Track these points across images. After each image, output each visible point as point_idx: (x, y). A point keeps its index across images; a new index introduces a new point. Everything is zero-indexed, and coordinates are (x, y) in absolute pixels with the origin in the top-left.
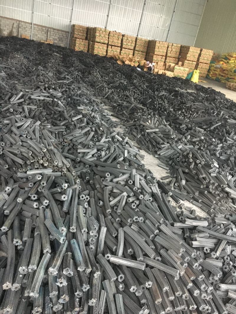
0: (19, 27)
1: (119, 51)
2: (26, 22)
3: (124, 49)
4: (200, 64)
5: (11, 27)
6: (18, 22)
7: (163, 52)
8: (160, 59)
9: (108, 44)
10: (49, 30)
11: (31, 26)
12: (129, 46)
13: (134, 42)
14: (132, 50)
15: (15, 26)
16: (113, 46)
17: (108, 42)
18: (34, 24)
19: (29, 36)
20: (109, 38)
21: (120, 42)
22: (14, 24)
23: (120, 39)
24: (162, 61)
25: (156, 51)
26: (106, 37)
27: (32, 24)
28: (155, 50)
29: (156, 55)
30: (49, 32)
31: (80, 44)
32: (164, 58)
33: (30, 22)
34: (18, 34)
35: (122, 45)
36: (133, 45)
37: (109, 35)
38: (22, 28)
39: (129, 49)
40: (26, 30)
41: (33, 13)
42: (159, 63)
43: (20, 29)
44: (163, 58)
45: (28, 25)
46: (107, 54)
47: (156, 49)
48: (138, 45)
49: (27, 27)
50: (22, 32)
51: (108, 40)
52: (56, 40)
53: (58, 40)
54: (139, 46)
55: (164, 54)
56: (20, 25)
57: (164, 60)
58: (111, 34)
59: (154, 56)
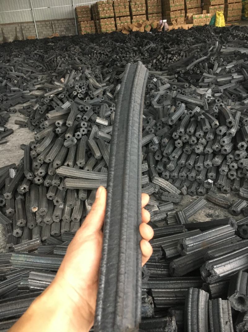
0: (22, 30)
1: (129, 21)
2: (28, 22)
3: (134, 17)
4: (229, 5)
5: (15, 33)
6: (19, 25)
7: (181, 5)
8: (178, 15)
9: (115, 17)
10: (53, 22)
11: (33, 24)
12: (139, 11)
13: (145, 5)
14: (144, 14)
15: (18, 30)
16: (121, 17)
17: (115, 14)
18: (36, 21)
19: (35, 36)
20: (114, 9)
21: (128, 10)
22: (16, 28)
23: (127, 6)
24: (182, 16)
25: (172, 7)
26: (110, 10)
27: (34, 23)
28: (170, 5)
29: (172, 11)
30: (53, 25)
31: (86, 27)
32: (184, 11)
33: (31, 20)
34: (24, 38)
35: (132, 13)
36: (144, 8)
37: (113, 6)
38: (25, 29)
39: (140, 15)
40: (31, 31)
41: (32, 9)
42: (178, 20)
43: (24, 32)
44: (182, 12)
45: (31, 24)
46: (116, 29)
47: (172, 4)
48: (149, 6)
49: (30, 27)
50: (27, 34)
51: (114, 12)
52: (63, 31)
53: (65, 31)
54: (151, 7)
55: (183, 7)
56: (23, 28)
57: (183, 15)
58: (116, 4)
59: (171, 13)
